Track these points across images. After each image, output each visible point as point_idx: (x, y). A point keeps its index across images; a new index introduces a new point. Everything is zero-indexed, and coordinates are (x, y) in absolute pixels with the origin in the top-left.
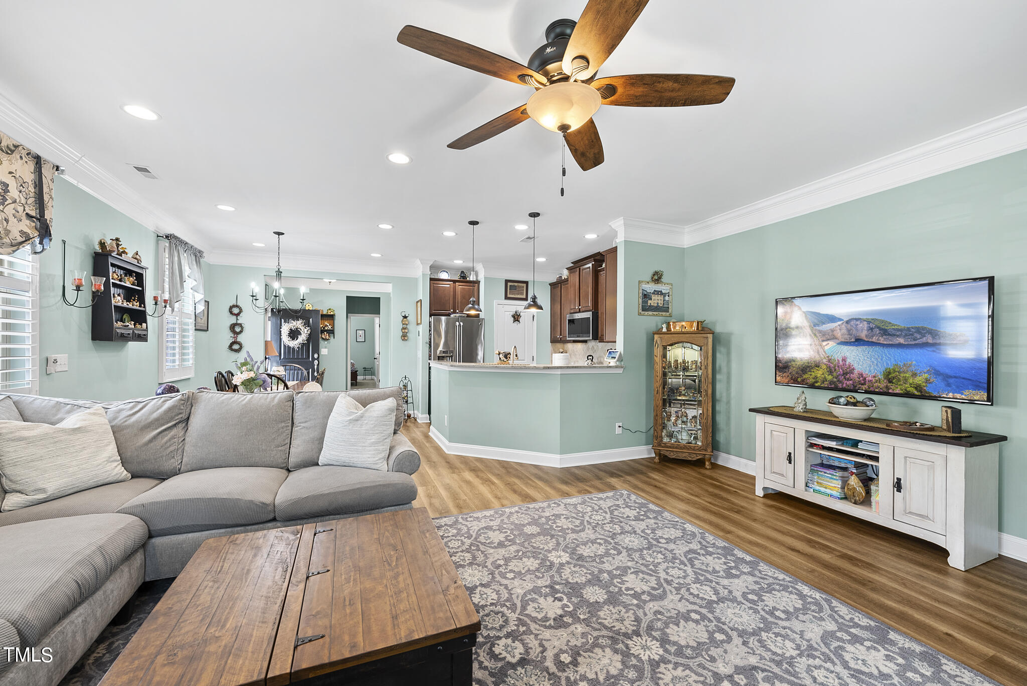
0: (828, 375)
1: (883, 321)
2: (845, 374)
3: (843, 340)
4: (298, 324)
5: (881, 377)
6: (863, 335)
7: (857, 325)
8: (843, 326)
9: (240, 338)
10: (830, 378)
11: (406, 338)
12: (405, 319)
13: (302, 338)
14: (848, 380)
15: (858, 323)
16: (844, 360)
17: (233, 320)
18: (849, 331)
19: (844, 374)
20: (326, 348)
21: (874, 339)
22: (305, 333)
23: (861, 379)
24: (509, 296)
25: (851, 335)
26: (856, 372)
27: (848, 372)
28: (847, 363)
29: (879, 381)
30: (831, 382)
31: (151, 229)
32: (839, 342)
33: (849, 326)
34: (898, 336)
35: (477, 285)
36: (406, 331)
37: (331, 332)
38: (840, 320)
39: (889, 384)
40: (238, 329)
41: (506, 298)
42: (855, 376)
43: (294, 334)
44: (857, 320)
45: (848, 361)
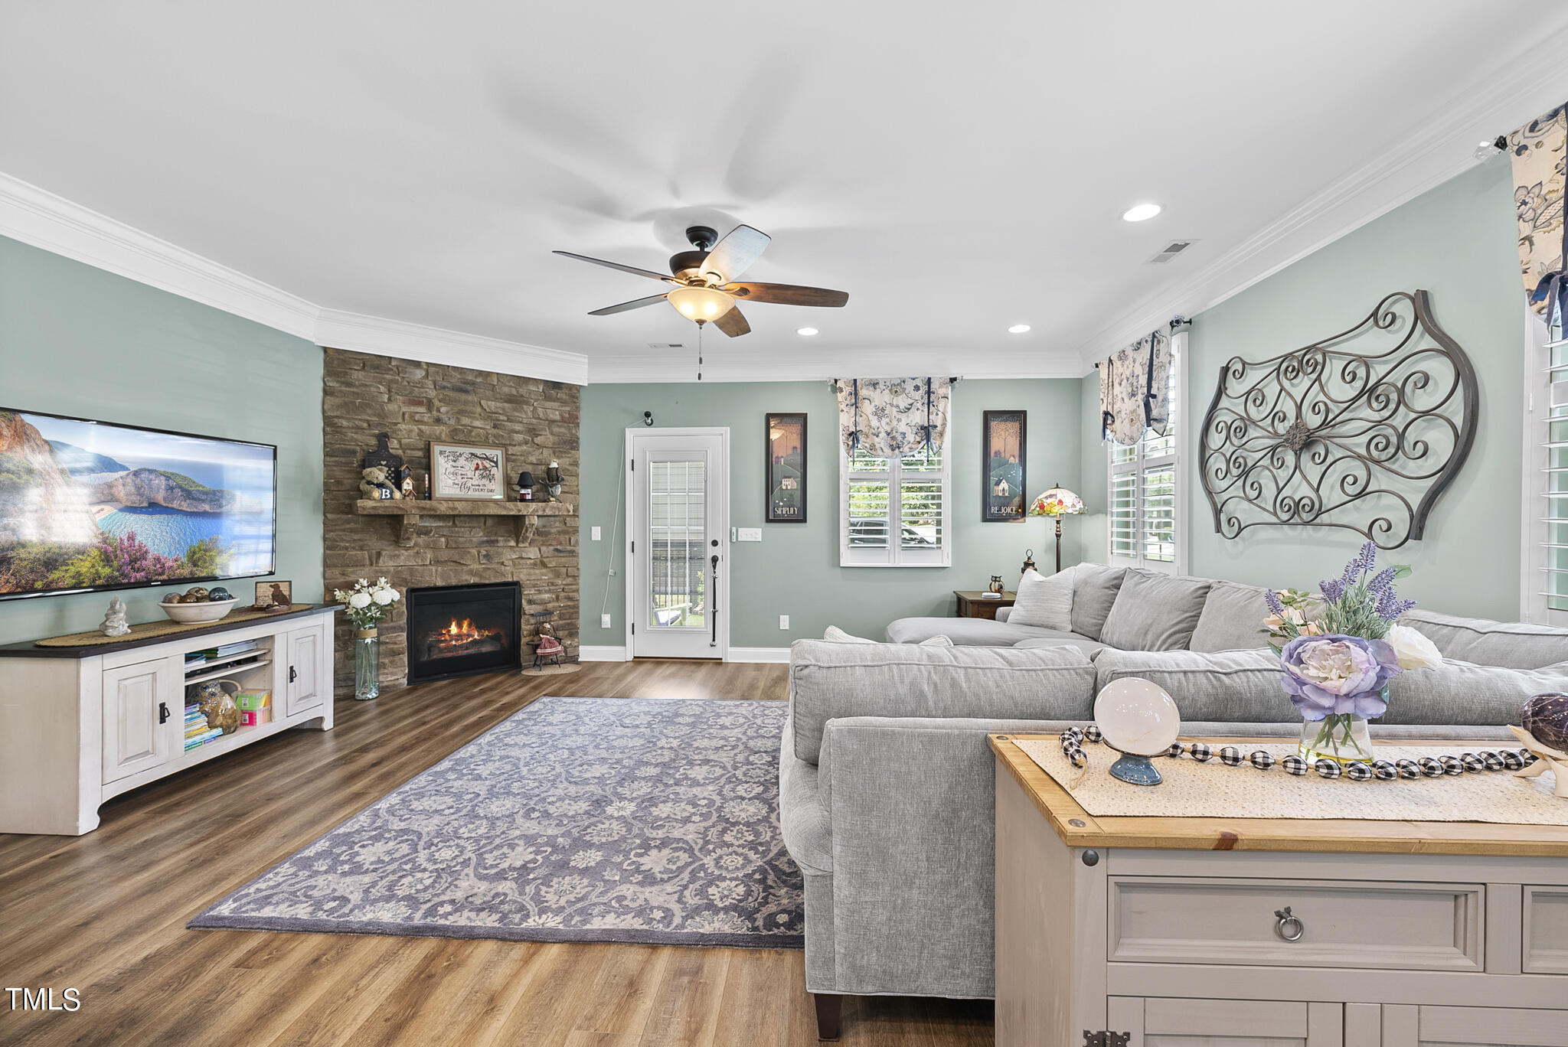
0: (104, 566)
1: (185, 479)
2: (133, 561)
3: (129, 504)
5: (184, 560)
6: (160, 497)
7: (151, 480)
8: (129, 480)
10: (107, 571)
14: (138, 570)
15: (152, 476)
16: (131, 538)
18: (138, 488)
19: (131, 561)
21: (175, 505)
23: (158, 566)
25: (141, 495)
26: (150, 556)
27: (137, 557)
28: (137, 544)
29: (182, 566)
30: (110, 577)
32: (121, 506)
33: (138, 481)
34: (203, 501)
38: (123, 468)
39: (194, 569)
42: (148, 563)
44: (151, 471)
45: (138, 539)
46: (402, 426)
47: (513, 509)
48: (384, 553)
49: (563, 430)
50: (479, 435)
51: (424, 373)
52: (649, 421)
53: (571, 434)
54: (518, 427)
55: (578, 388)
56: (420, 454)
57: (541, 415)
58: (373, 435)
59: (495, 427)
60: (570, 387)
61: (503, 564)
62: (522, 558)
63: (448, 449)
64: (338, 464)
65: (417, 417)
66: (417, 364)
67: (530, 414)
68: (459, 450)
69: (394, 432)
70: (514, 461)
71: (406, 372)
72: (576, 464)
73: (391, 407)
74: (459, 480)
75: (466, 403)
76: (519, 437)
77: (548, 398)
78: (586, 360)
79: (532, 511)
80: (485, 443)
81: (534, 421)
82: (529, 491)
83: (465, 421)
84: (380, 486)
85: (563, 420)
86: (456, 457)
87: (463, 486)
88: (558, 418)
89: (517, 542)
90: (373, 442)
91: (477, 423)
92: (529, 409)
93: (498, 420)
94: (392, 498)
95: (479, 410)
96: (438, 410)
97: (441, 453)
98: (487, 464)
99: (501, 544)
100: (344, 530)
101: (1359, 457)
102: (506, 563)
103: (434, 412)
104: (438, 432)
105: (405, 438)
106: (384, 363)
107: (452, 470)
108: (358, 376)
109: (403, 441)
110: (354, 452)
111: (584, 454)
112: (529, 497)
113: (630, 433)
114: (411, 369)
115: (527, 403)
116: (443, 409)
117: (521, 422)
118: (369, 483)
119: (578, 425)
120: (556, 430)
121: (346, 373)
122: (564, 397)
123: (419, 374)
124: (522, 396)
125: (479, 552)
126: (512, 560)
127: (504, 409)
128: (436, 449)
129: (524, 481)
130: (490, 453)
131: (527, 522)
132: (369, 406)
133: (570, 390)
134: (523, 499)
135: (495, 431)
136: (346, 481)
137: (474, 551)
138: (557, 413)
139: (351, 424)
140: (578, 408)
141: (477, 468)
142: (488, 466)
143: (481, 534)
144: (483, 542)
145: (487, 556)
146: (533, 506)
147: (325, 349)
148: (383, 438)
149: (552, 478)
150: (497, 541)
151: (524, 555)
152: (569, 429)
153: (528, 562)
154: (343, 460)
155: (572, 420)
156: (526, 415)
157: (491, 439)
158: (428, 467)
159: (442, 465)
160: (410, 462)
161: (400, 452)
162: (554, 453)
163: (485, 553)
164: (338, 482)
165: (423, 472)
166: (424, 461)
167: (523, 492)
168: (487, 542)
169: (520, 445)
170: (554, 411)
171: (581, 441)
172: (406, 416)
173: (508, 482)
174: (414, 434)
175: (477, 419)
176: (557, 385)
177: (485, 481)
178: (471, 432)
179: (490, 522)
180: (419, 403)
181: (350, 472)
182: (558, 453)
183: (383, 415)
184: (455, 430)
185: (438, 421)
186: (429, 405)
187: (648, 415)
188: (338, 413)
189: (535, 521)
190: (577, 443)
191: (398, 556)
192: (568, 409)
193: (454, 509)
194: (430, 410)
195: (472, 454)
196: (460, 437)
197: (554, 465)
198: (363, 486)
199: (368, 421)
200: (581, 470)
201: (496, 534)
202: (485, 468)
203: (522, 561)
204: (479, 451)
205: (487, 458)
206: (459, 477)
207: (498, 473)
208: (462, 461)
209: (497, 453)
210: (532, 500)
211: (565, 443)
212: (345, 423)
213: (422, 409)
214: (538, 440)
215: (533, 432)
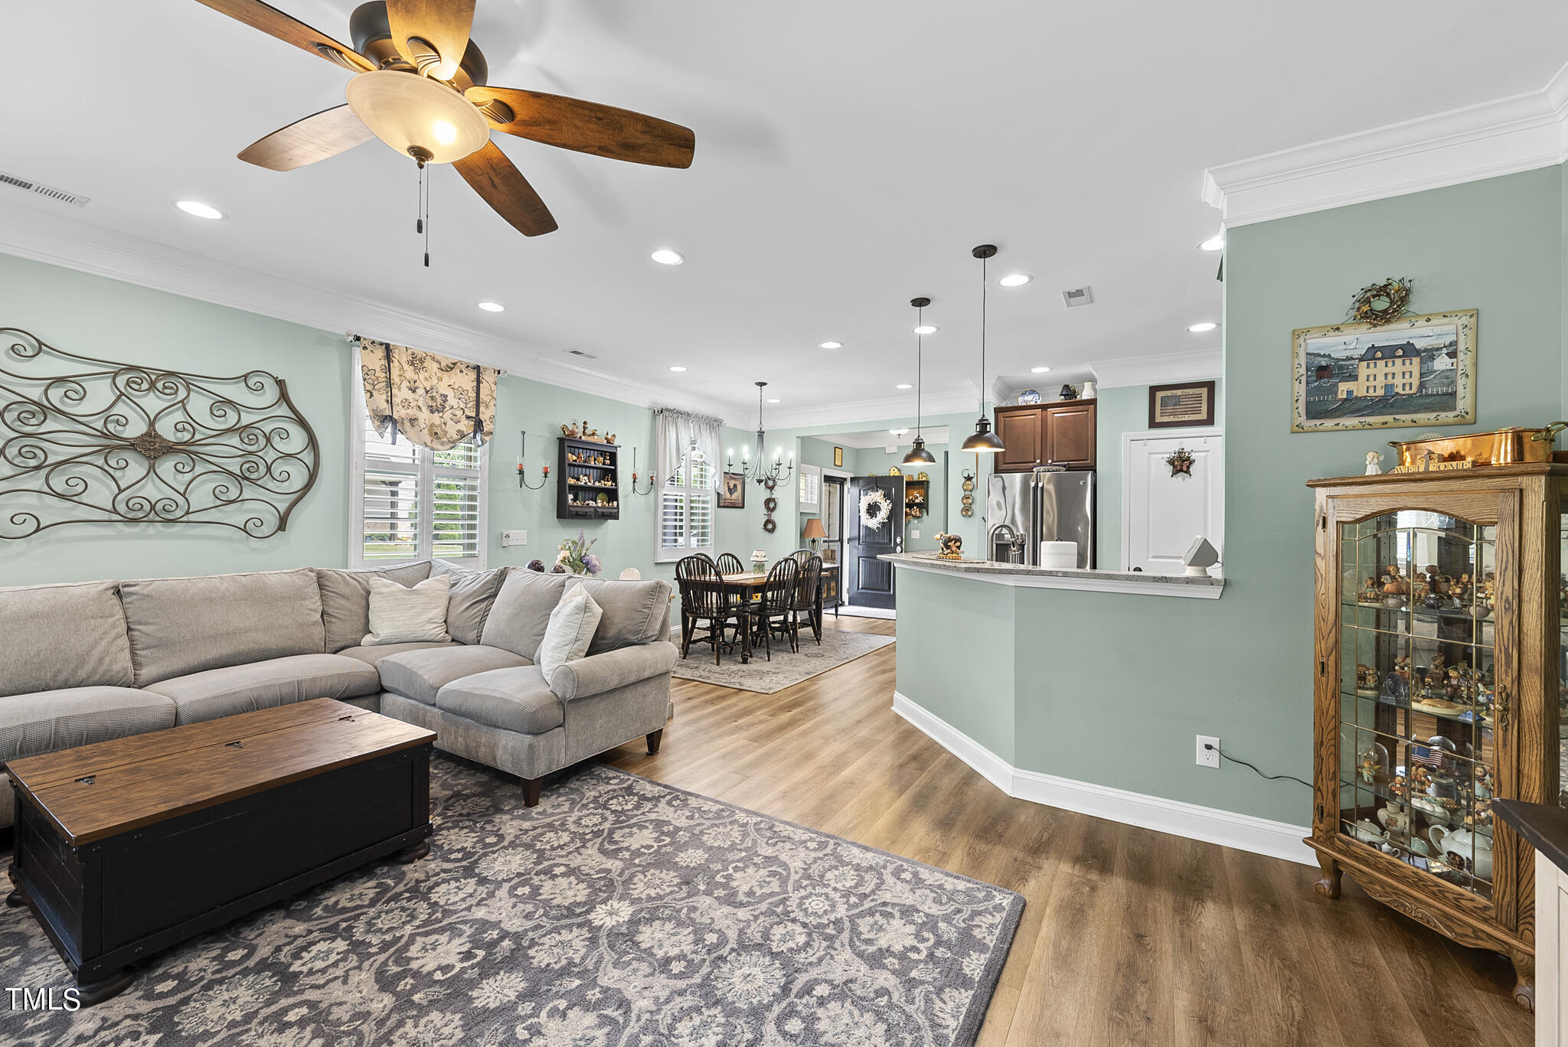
4: (877, 496)
9: (775, 516)
11: (970, 513)
12: (969, 482)
13: (882, 515)
17: (767, 495)
20: (917, 529)
22: (885, 507)
24: (1159, 419)
31: (643, 405)
35: (1092, 406)
36: (970, 501)
37: (924, 506)
40: (772, 505)
41: (1153, 424)
43: (873, 509)
101: (230, 473)
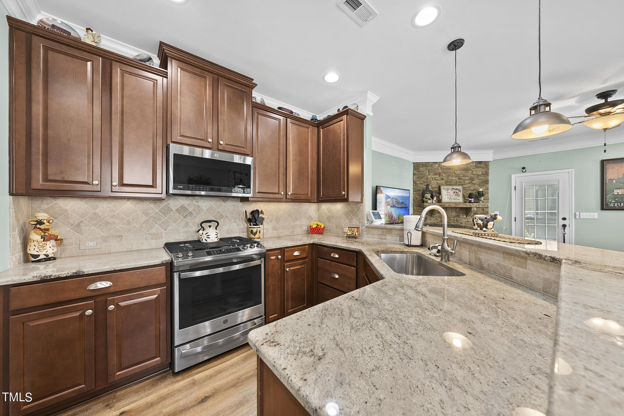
21: (396, 205)
25: (393, 203)
33: (392, 200)
34: (400, 205)
46: (432, 182)
47: (468, 205)
48: (428, 218)
49: (483, 178)
50: (454, 182)
51: (438, 165)
52: (524, 171)
53: (486, 178)
54: (466, 178)
55: (488, 162)
56: (437, 189)
57: (475, 173)
58: (425, 185)
59: (459, 179)
60: (485, 162)
61: (462, 223)
62: (468, 221)
63: (445, 187)
64: (417, 194)
65: (436, 179)
66: (436, 163)
67: (471, 174)
68: (448, 187)
69: (430, 184)
70: (465, 190)
71: (433, 166)
72: (488, 189)
73: (429, 177)
74: (449, 197)
75: (450, 172)
76: (467, 182)
77: (477, 167)
78: (493, 152)
79: (474, 206)
80: (456, 184)
81: (472, 176)
82: (473, 199)
83: (450, 178)
84: (429, 199)
85: (483, 174)
86: (448, 189)
87: (450, 198)
88: (481, 174)
89: (467, 216)
90: (425, 187)
91: (454, 178)
92: (470, 172)
93: (460, 177)
94: (433, 203)
95: (454, 174)
96: (442, 176)
97: (443, 189)
98: (457, 191)
99: (461, 217)
100: (418, 212)
102: (463, 223)
103: (441, 177)
104: (442, 183)
105: (433, 185)
106: (427, 164)
107: (447, 193)
108: (421, 169)
109: (433, 186)
110: (420, 190)
111: (491, 185)
112: (473, 201)
113: (513, 176)
114: (434, 165)
115: (470, 170)
116: (444, 175)
117: (468, 177)
118: (426, 198)
119: (488, 175)
120: (480, 178)
121: (418, 169)
122: (483, 166)
123: (437, 165)
124: (468, 168)
125: (454, 219)
126: (465, 222)
127: (462, 173)
128: (442, 187)
129: (470, 196)
130: (458, 187)
131: (472, 210)
132: (424, 177)
133: (485, 163)
134: (470, 202)
135: (459, 180)
136: (418, 198)
137: (452, 219)
138: (480, 172)
139: (420, 183)
140: (488, 169)
141: (454, 193)
142: (457, 192)
143: (455, 213)
144: (455, 216)
145: (456, 220)
146: (475, 204)
147: (414, 163)
148: (427, 186)
149: (480, 194)
150: (460, 216)
151: (469, 221)
152: (485, 177)
153: (470, 223)
154: (418, 192)
155: (486, 174)
156: (469, 174)
157: (458, 183)
158: (440, 193)
159: (444, 192)
160: (434, 192)
161: (432, 189)
162: (479, 186)
163: (456, 219)
164: (417, 199)
165: (438, 195)
166: (438, 191)
167: (470, 199)
168: (457, 216)
169: (467, 184)
170: (479, 171)
171: (489, 181)
172: (433, 179)
173: (464, 197)
174: (435, 184)
175: (454, 177)
176: (480, 162)
177: (457, 197)
178: (452, 181)
179: (457, 210)
180: (437, 174)
181: (419, 195)
182: (480, 185)
183: (427, 179)
184: (447, 181)
185: (442, 179)
186: (440, 174)
187: (524, 168)
188: (416, 180)
189: (475, 209)
190: (488, 182)
191: (431, 219)
192: (484, 170)
193: (450, 205)
194: (440, 176)
195: (452, 188)
196: (448, 183)
197: (481, 190)
198: (424, 199)
199: (423, 181)
200: (490, 191)
201: (459, 214)
202: (457, 193)
203: (468, 223)
204: (454, 187)
205: (457, 189)
206: (449, 196)
207: (461, 194)
208: (449, 191)
209: (460, 187)
210: (474, 202)
211: (483, 182)
212: (418, 182)
213: (438, 176)
214: (474, 182)
215: (472, 179)
